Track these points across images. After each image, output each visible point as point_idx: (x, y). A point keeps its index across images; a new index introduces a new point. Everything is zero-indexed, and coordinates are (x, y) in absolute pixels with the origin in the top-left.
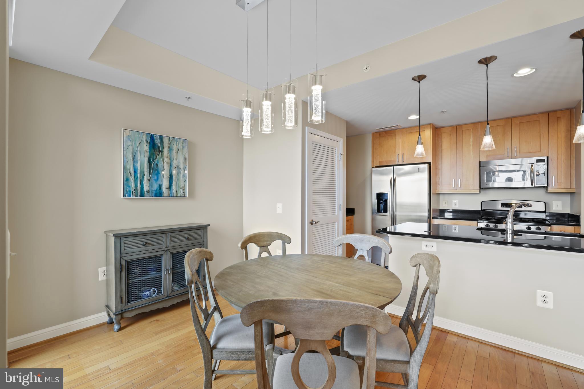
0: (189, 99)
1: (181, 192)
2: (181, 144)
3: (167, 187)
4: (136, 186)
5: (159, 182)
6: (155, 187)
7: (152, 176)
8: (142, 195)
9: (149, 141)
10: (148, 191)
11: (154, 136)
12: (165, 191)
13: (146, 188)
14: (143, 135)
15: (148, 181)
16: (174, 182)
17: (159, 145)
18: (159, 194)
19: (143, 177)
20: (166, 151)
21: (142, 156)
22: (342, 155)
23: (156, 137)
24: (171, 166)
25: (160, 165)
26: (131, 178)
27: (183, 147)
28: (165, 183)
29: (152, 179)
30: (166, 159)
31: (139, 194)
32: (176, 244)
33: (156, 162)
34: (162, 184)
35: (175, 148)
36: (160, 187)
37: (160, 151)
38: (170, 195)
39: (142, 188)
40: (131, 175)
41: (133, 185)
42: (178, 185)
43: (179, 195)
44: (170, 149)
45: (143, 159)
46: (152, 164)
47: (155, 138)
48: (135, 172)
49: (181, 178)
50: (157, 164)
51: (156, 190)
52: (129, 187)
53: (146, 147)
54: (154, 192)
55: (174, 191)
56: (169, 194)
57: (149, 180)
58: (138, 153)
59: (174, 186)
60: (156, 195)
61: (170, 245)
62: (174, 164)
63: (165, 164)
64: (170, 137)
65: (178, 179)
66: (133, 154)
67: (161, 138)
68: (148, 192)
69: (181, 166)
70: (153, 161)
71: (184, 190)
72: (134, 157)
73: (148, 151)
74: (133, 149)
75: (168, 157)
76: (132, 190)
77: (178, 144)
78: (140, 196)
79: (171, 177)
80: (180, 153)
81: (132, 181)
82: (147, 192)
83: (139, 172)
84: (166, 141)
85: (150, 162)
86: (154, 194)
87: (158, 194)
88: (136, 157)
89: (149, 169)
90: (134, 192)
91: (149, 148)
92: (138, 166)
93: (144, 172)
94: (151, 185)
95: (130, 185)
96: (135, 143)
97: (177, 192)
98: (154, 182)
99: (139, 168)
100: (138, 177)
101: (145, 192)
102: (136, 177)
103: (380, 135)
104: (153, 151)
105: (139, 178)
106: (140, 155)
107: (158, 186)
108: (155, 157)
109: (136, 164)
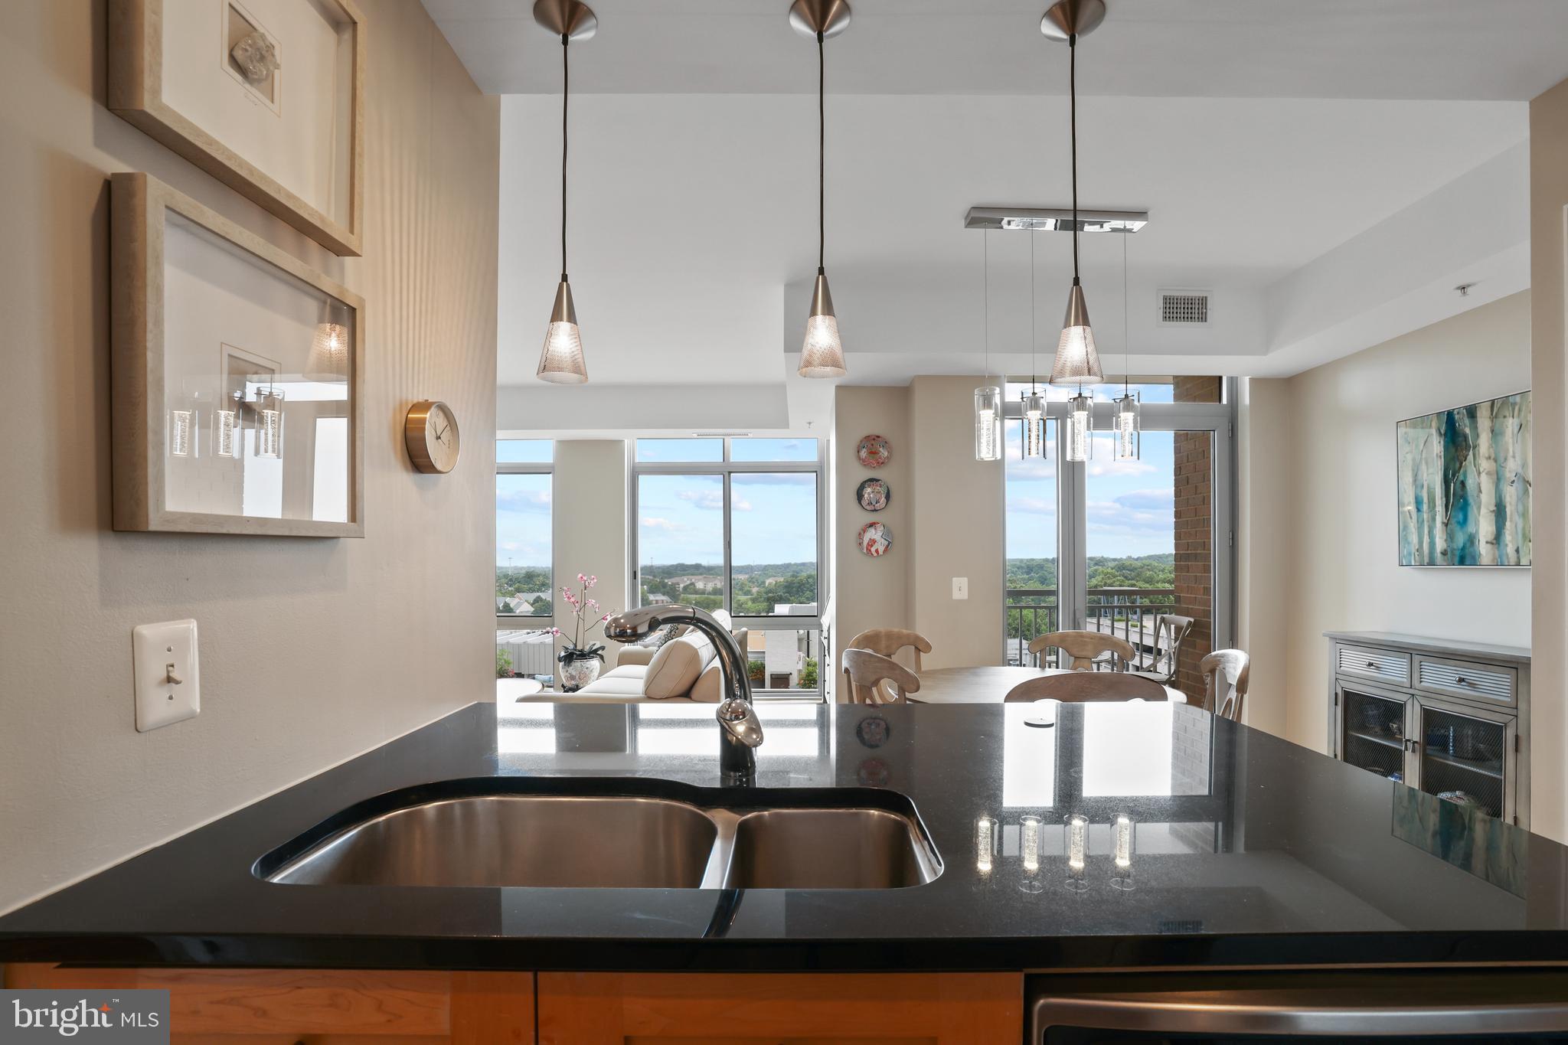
0: (1467, 291)
2: (1524, 407)
3: (1490, 537)
4: (1421, 543)
5: (1471, 528)
6: (1464, 539)
7: (1453, 514)
8: (1432, 563)
9: (1443, 432)
10: (1445, 551)
11: (1455, 412)
12: (1483, 549)
13: (1442, 544)
14: (1431, 421)
15: (1445, 528)
16: (1507, 525)
17: (1467, 430)
19: (1434, 519)
20: (1485, 440)
21: (1431, 471)
23: (1458, 413)
24: (1498, 480)
25: (1470, 483)
26: (1412, 525)
28: (1486, 531)
29: (1453, 521)
30: (1486, 466)
31: (1426, 560)
33: (1461, 478)
34: (1476, 532)
35: (1509, 425)
36: (1472, 540)
37: (1468, 448)
38: (1500, 560)
39: (1432, 544)
40: (1411, 518)
41: (1414, 539)
42: (1521, 534)
44: (1497, 432)
45: (1433, 476)
46: (1452, 485)
47: (1456, 417)
48: (1418, 509)
50: (1463, 484)
51: (1464, 549)
52: (1409, 543)
53: (1437, 446)
54: (1458, 553)
55: (1510, 550)
56: (1494, 559)
57: (1446, 525)
58: (1424, 467)
59: (1509, 537)
60: (1462, 562)
62: (1510, 473)
63: (1483, 475)
64: (1494, 401)
65: (1522, 514)
66: (1413, 470)
67: (1471, 412)
68: (1444, 553)
70: (1454, 475)
72: (1415, 477)
73: (1442, 453)
74: (1414, 460)
75: (1489, 458)
76: (1413, 550)
77: (1519, 411)
78: (1429, 564)
79: (1502, 511)
80: (1525, 435)
81: (1413, 530)
82: (1442, 553)
83: (1425, 507)
84: (1483, 415)
85: (1446, 482)
86: (1457, 559)
87: (1471, 559)
88: (1419, 477)
89: (1444, 499)
90: (1417, 553)
91: (1445, 447)
92: (1424, 493)
93: (1435, 506)
94: (1450, 537)
95: (1410, 540)
96: (1417, 446)
97: (1519, 550)
98: (1457, 528)
99: (1425, 500)
100: (1423, 521)
101: (1439, 556)
102: (1420, 520)
104: (1454, 450)
105: (1425, 522)
106: (1427, 469)
107: (1467, 537)
108: (1458, 465)
109: (1418, 493)
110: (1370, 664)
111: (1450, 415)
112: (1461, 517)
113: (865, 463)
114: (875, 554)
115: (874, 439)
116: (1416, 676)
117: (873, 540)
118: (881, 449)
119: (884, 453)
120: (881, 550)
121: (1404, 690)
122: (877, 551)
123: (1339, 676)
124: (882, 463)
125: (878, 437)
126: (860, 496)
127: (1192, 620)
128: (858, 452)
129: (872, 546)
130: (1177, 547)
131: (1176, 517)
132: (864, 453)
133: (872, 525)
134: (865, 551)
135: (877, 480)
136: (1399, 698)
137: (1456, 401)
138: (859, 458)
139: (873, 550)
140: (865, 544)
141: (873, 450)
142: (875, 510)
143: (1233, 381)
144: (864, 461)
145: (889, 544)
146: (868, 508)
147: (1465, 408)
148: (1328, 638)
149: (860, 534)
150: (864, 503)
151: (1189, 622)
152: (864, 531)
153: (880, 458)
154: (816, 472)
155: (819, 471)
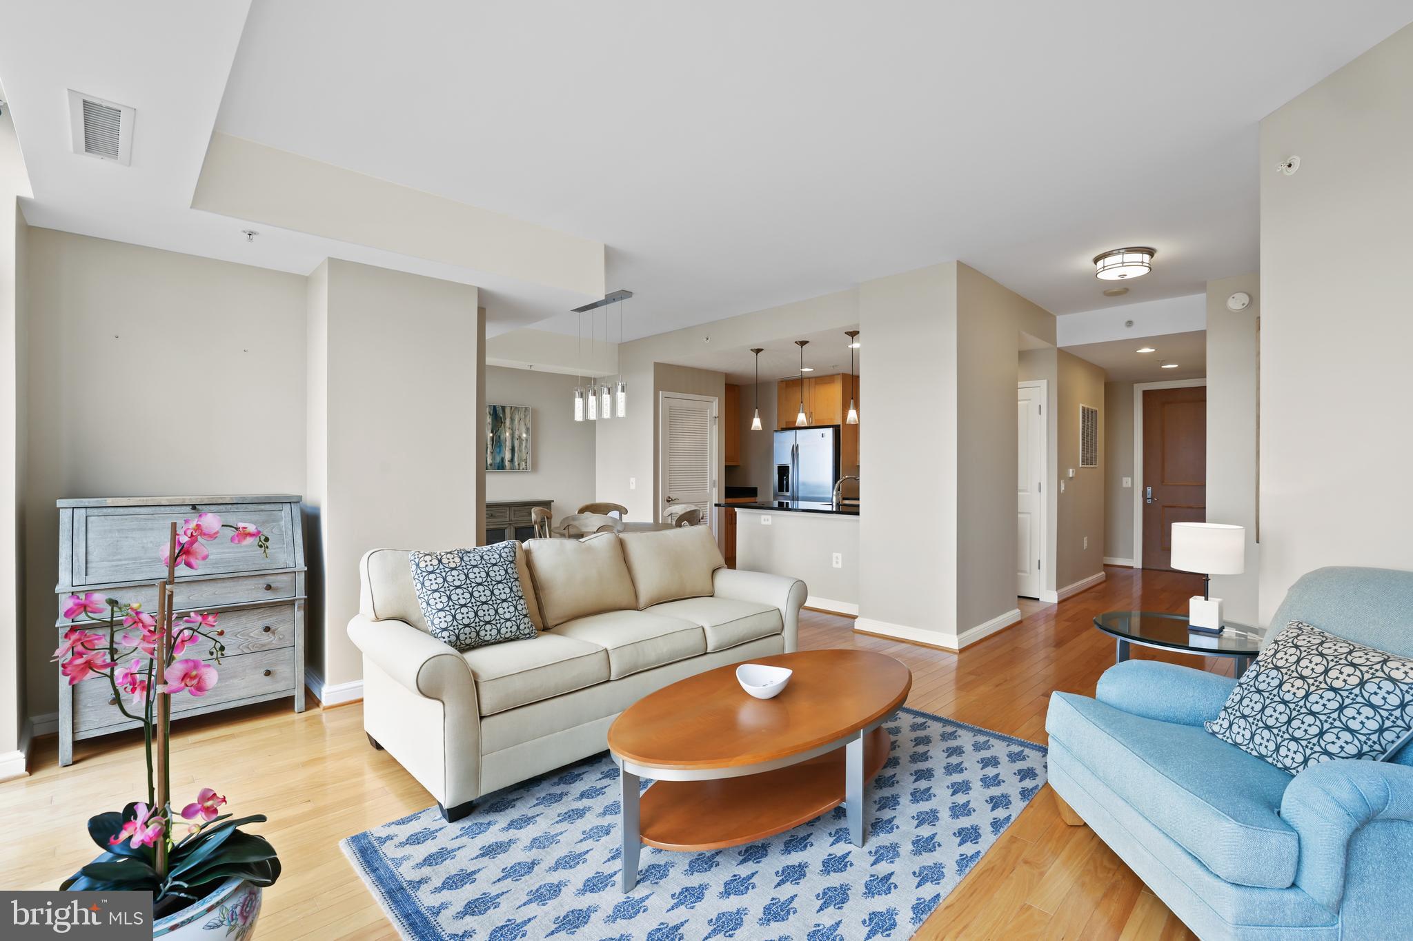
1: (523, 465)
2: (523, 412)
3: (510, 459)
5: (502, 455)
6: (498, 459)
7: (495, 448)
10: (492, 463)
12: (507, 463)
14: (487, 408)
15: (491, 454)
16: (516, 454)
17: (501, 415)
20: (508, 421)
21: (486, 428)
22: (717, 419)
23: (498, 407)
24: (513, 437)
25: (502, 437)
27: (525, 416)
28: (508, 456)
29: (495, 452)
30: (508, 430)
32: (520, 519)
33: (499, 434)
34: (505, 456)
35: (517, 417)
36: (503, 460)
37: (502, 423)
38: (512, 468)
42: (520, 459)
43: (521, 468)
44: (512, 420)
45: (487, 431)
46: (495, 436)
49: (523, 450)
50: (499, 437)
51: (499, 463)
53: (489, 420)
54: (497, 465)
55: (516, 464)
59: (516, 459)
60: (499, 469)
61: (513, 519)
62: (516, 436)
63: (508, 435)
64: (512, 407)
65: (520, 451)
67: (503, 408)
68: (491, 465)
69: (524, 436)
70: (496, 432)
71: (526, 463)
73: (491, 422)
75: (510, 428)
77: (520, 413)
79: (513, 450)
80: (522, 423)
84: (508, 411)
85: (493, 434)
86: (496, 468)
87: (501, 467)
89: (492, 442)
91: (492, 419)
94: (494, 458)
97: (519, 464)
98: (497, 455)
103: (786, 384)
104: (496, 422)
107: (501, 459)
108: (498, 428)
112: (498, 450)
147: (500, 406)
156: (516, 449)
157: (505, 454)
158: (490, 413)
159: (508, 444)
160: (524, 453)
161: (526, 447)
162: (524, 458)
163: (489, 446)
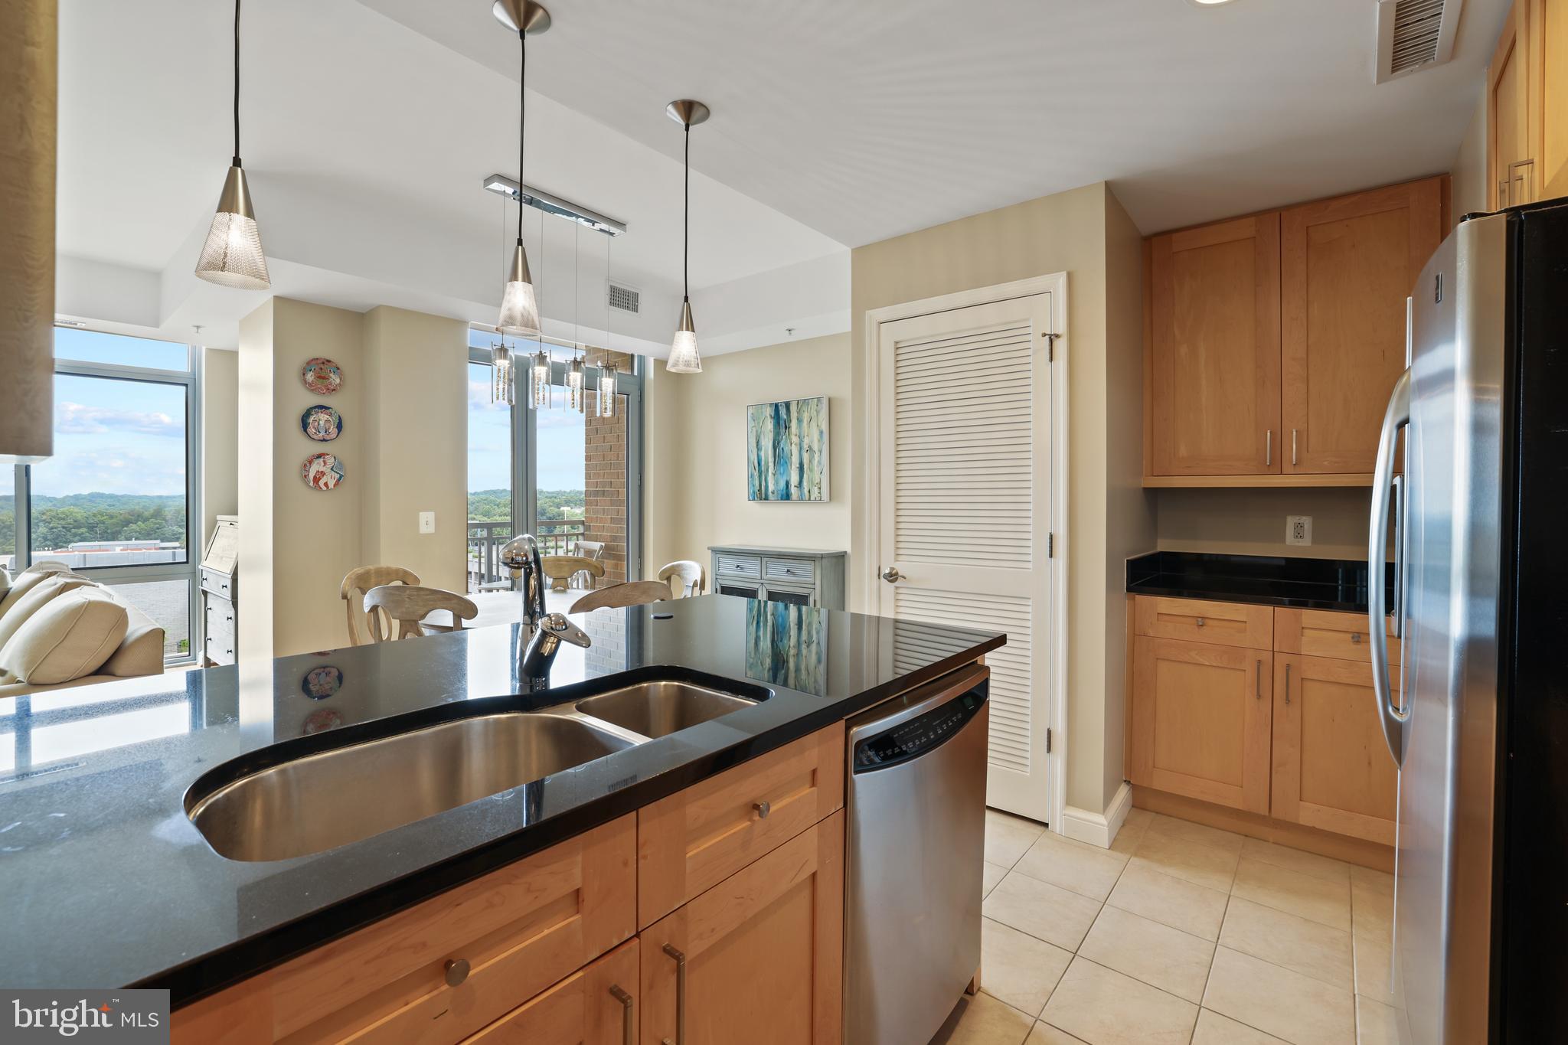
0: (792, 332)
1: (815, 491)
2: (814, 407)
3: (797, 483)
4: (760, 486)
5: (787, 477)
6: (782, 485)
7: (778, 466)
8: (766, 499)
9: (774, 416)
11: (779, 404)
12: (793, 490)
13: (771, 487)
14: (767, 408)
16: (805, 475)
17: (785, 417)
18: (787, 496)
19: (767, 470)
20: (794, 424)
23: (781, 405)
24: (801, 449)
25: (787, 449)
26: (756, 475)
27: (818, 412)
28: (794, 479)
29: (778, 472)
30: (795, 439)
31: (763, 496)
33: (782, 446)
34: (790, 479)
35: (806, 417)
36: (787, 484)
37: (785, 428)
38: (800, 498)
39: (766, 488)
40: (755, 470)
41: (756, 483)
42: (811, 481)
43: (812, 498)
44: (800, 420)
45: (767, 443)
46: (778, 449)
47: (780, 408)
48: (759, 464)
49: (816, 468)
50: (783, 449)
51: (783, 490)
52: (754, 485)
53: (769, 425)
54: (779, 493)
55: (806, 491)
56: (798, 496)
57: (774, 475)
58: (763, 436)
59: (805, 483)
60: (783, 498)
62: (806, 447)
63: (793, 445)
64: (798, 401)
65: (811, 470)
66: (757, 438)
67: (787, 405)
68: (773, 493)
69: (816, 448)
70: (778, 444)
71: (820, 488)
72: (758, 443)
73: (773, 429)
74: (757, 431)
75: (796, 435)
76: (756, 491)
77: (811, 408)
78: (765, 499)
79: (801, 468)
80: (813, 424)
81: (756, 478)
83: (763, 463)
84: (793, 408)
85: (775, 447)
86: (780, 497)
88: (760, 443)
89: (773, 458)
90: (758, 493)
91: (774, 425)
92: (762, 454)
93: (768, 463)
94: (777, 483)
95: (754, 483)
97: (809, 492)
98: (779, 477)
99: (763, 458)
100: (762, 470)
101: (770, 494)
102: (760, 472)
104: (778, 429)
105: (763, 473)
106: (765, 437)
108: (780, 438)
109: (759, 453)
110: (738, 566)
111: (777, 406)
112: (781, 470)
113: (311, 387)
114: (324, 488)
115: (323, 363)
116: (764, 571)
117: (322, 472)
118: (331, 375)
119: (335, 379)
120: (331, 485)
121: (758, 581)
122: (326, 484)
123: (718, 577)
124: (334, 390)
125: (329, 361)
126: (305, 425)
127: (603, 544)
128: (304, 374)
129: (320, 479)
130: (587, 484)
131: (586, 460)
132: (310, 377)
133: (319, 456)
134: (311, 484)
135: (327, 408)
136: (754, 586)
137: (781, 399)
138: (305, 382)
139: (321, 483)
140: (311, 476)
141: (323, 374)
142: (324, 440)
143: (642, 358)
144: (310, 385)
145: (340, 478)
146: (315, 437)
147: (784, 402)
148: (710, 551)
149: (305, 465)
150: (311, 430)
151: (602, 546)
152: (310, 462)
153: (331, 384)
154: (186, 385)
155: (190, 385)
156: (805, 467)
157: (790, 475)
158: (771, 416)
159: (795, 460)
160: (818, 472)
161: (819, 462)
162: (817, 481)
163: (771, 465)
